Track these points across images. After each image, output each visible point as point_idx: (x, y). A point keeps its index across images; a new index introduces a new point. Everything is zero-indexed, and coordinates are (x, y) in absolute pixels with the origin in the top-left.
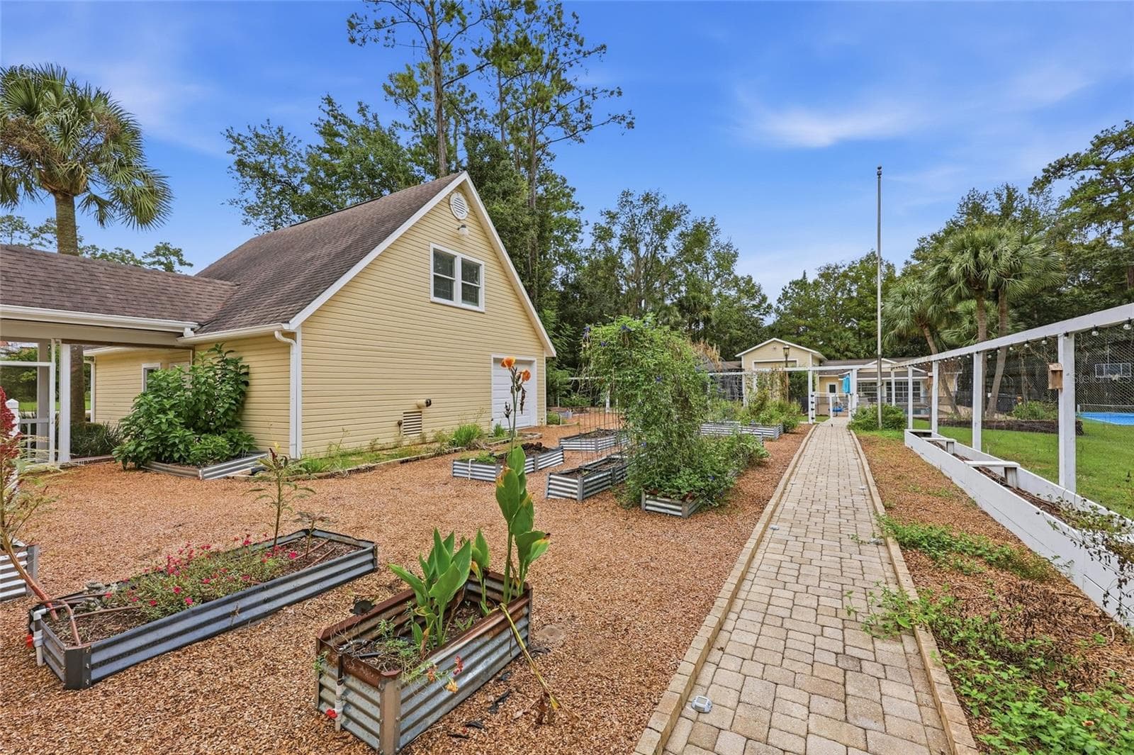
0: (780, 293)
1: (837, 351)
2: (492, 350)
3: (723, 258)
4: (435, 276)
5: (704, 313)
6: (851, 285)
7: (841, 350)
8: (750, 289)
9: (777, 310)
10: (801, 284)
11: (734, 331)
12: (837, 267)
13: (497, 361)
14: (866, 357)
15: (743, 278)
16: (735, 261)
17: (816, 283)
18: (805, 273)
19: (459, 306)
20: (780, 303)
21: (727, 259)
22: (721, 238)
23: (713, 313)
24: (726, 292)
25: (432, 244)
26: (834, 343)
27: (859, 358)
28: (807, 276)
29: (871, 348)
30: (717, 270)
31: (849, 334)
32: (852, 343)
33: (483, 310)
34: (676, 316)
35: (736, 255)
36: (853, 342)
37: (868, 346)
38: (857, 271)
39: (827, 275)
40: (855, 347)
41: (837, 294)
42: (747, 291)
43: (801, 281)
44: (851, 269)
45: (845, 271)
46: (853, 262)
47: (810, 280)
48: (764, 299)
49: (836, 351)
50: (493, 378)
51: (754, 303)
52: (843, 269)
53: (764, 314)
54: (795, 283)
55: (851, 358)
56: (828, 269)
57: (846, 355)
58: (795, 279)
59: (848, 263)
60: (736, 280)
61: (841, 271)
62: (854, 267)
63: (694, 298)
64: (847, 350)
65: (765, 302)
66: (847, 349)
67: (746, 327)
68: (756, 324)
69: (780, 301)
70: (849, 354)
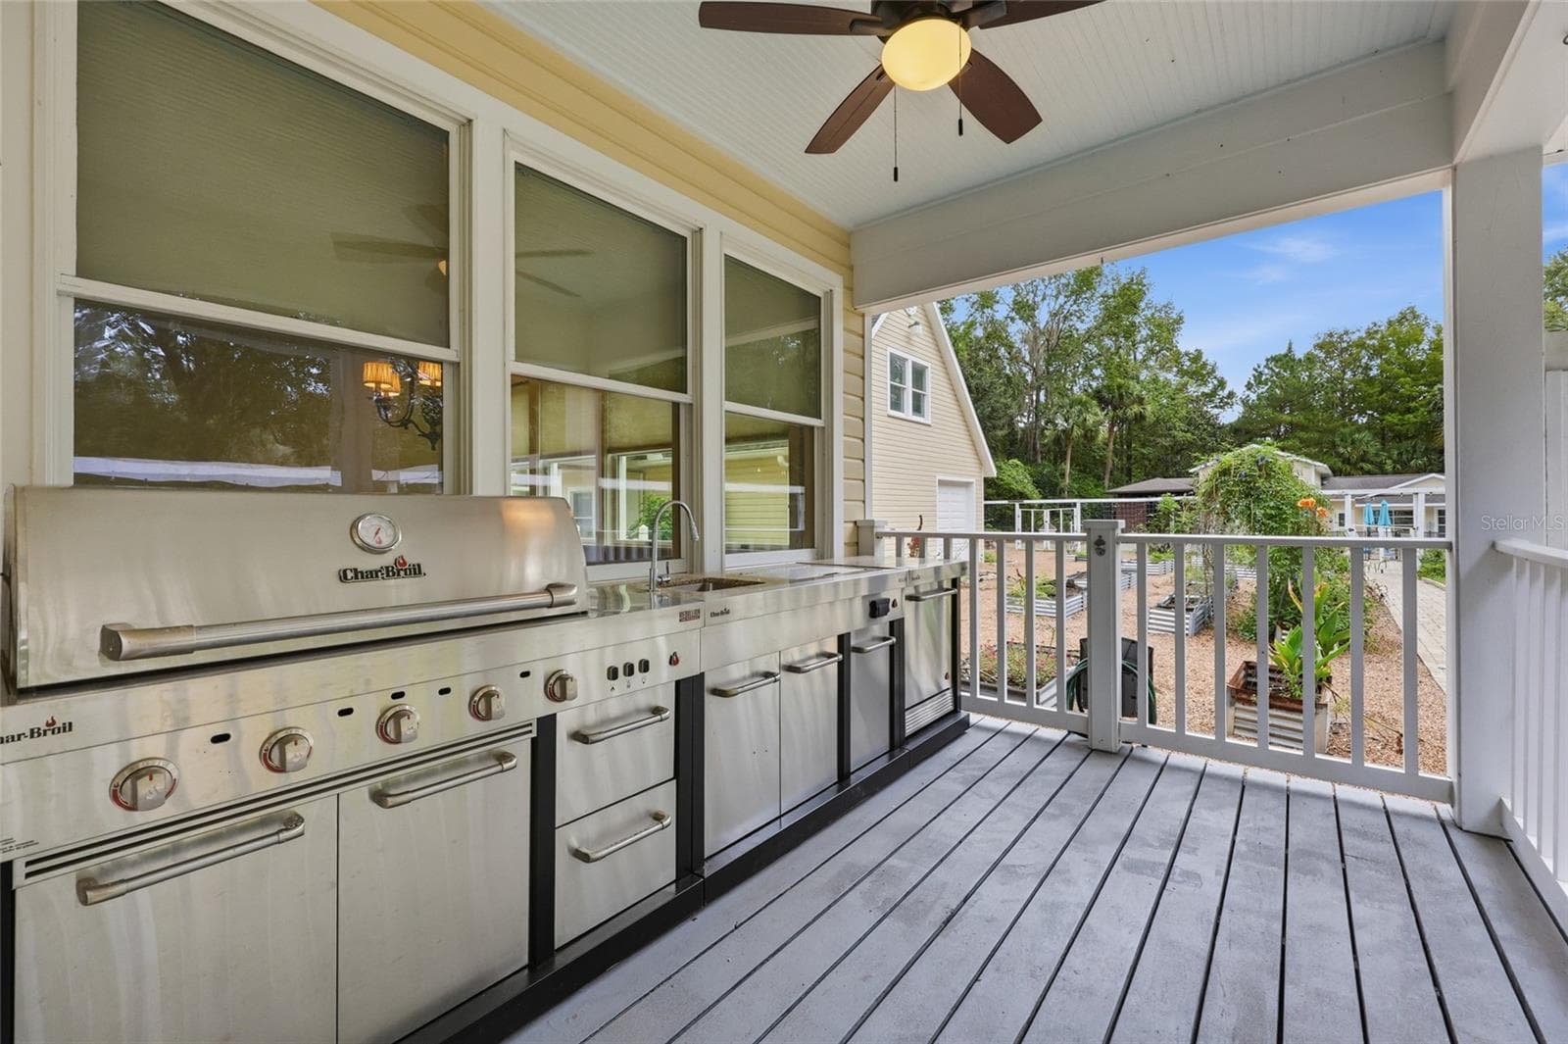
0: (1249, 375)
1: (1346, 461)
2: (938, 470)
3: (1159, 326)
4: (891, 385)
5: (1136, 408)
6: (1370, 359)
7: (1353, 461)
8: (1198, 369)
9: (1245, 402)
10: (1285, 361)
11: (1179, 435)
12: (1346, 333)
13: (942, 483)
14: (1395, 472)
15: (1187, 354)
16: (1179, 329)
17: (1310, 359)
18: (1290, 344)
19: (909, 418)
20: (1249, 389)
21: (1166, 328)
22: (1155, 296)
23: (1149, 408)
24: (1163, 376)
25: (889, 349)
26: (1341, 450)
27: (1384, 473)
28: (1294, 347)
29: (1404, 457)
30: (1148, 343)
31: (1366, 435)
32: (1372, 450)
33: (929, 423)
34: (1096, 414)
35: (1179, 320)
36: (1373, 447)
37: (1400, 454)
38: (1382, 338)
39: (1328, 346)
40: (1377, 455)
41: (1344, 373)
42: (1194, 373)
43: (1286, 355)
44: (1370, 334)
45: (1360, 338)
46: (1375, 325)
47: (1299, 354)
48: (1222, 384)
49: (1343, 462)
50: (938, 503)
51: (1207, 390)
52: (1358, 334)
53: (1221, 407)
54: (1275, 359)
55: (1369, 473)
56: (1331, 335)
57: (1362, 468)
58: (1275, 353)
59: (1366, 325)
60: (1177, 357)
61: (1354, 337)
62: (1376, 332)
63: (1120, 387)
64: (1363, 461)
65: (1223, 389)
66: (1363, 458)
67: (1197, 428)
68: (1211, 422)
69: (1249, 386)
70: (1367, 466)
